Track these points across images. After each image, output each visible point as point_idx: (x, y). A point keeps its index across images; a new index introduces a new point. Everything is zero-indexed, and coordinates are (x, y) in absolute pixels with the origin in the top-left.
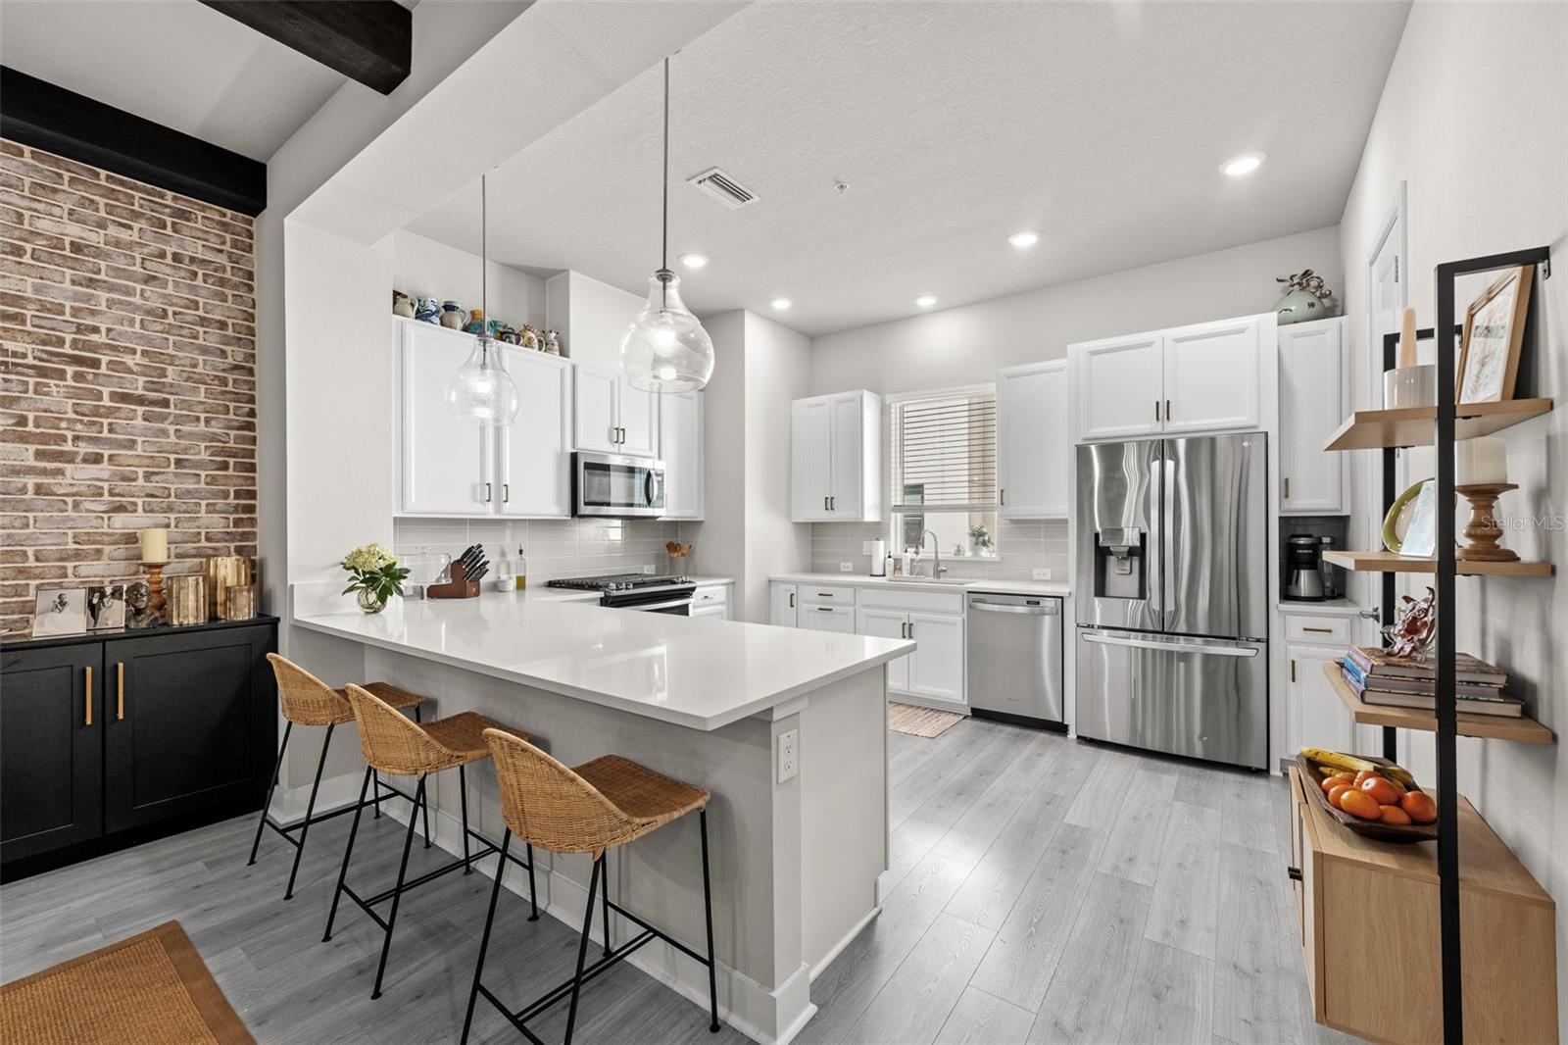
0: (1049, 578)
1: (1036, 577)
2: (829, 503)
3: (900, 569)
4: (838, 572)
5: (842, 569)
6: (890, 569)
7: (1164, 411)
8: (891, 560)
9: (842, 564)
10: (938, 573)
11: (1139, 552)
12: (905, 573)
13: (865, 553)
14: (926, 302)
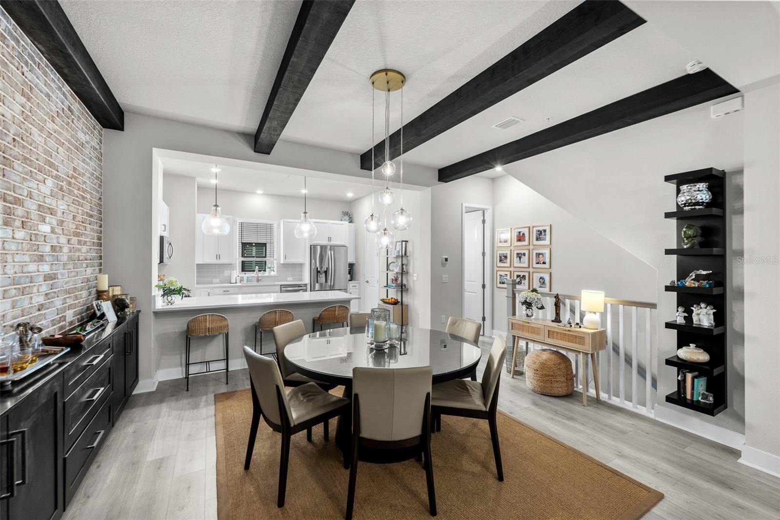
0: (292, 280)
1: (288, 280)
2: (218, 257)
3: (243, 280)
4: (212, 283)
5: (214, 282)
6: (238, 281)
7: (330, 239)
8: (239, 277)
9: (214, 280)
10: (258, 281)
11: (326, 272)
12: (245, 282)
13: (225, 275)
14: (260, 192)
